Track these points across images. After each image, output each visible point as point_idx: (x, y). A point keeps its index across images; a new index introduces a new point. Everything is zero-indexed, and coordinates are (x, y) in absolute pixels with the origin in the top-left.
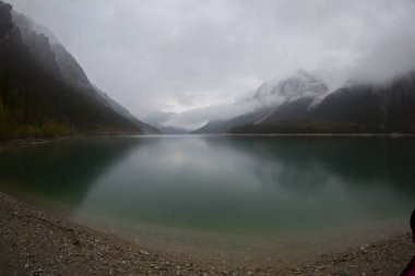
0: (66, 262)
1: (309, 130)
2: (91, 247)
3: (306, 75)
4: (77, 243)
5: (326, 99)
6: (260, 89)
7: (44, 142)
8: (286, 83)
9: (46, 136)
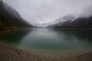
0: (16, 58)
1: (71, 27)
2: (22, 54)
3: (70, 15)
4: (19, 54)
5: (74, 20)
6: (60, 18)
7: (11, 30)
8: (65, 17)
9: (12, 29)
